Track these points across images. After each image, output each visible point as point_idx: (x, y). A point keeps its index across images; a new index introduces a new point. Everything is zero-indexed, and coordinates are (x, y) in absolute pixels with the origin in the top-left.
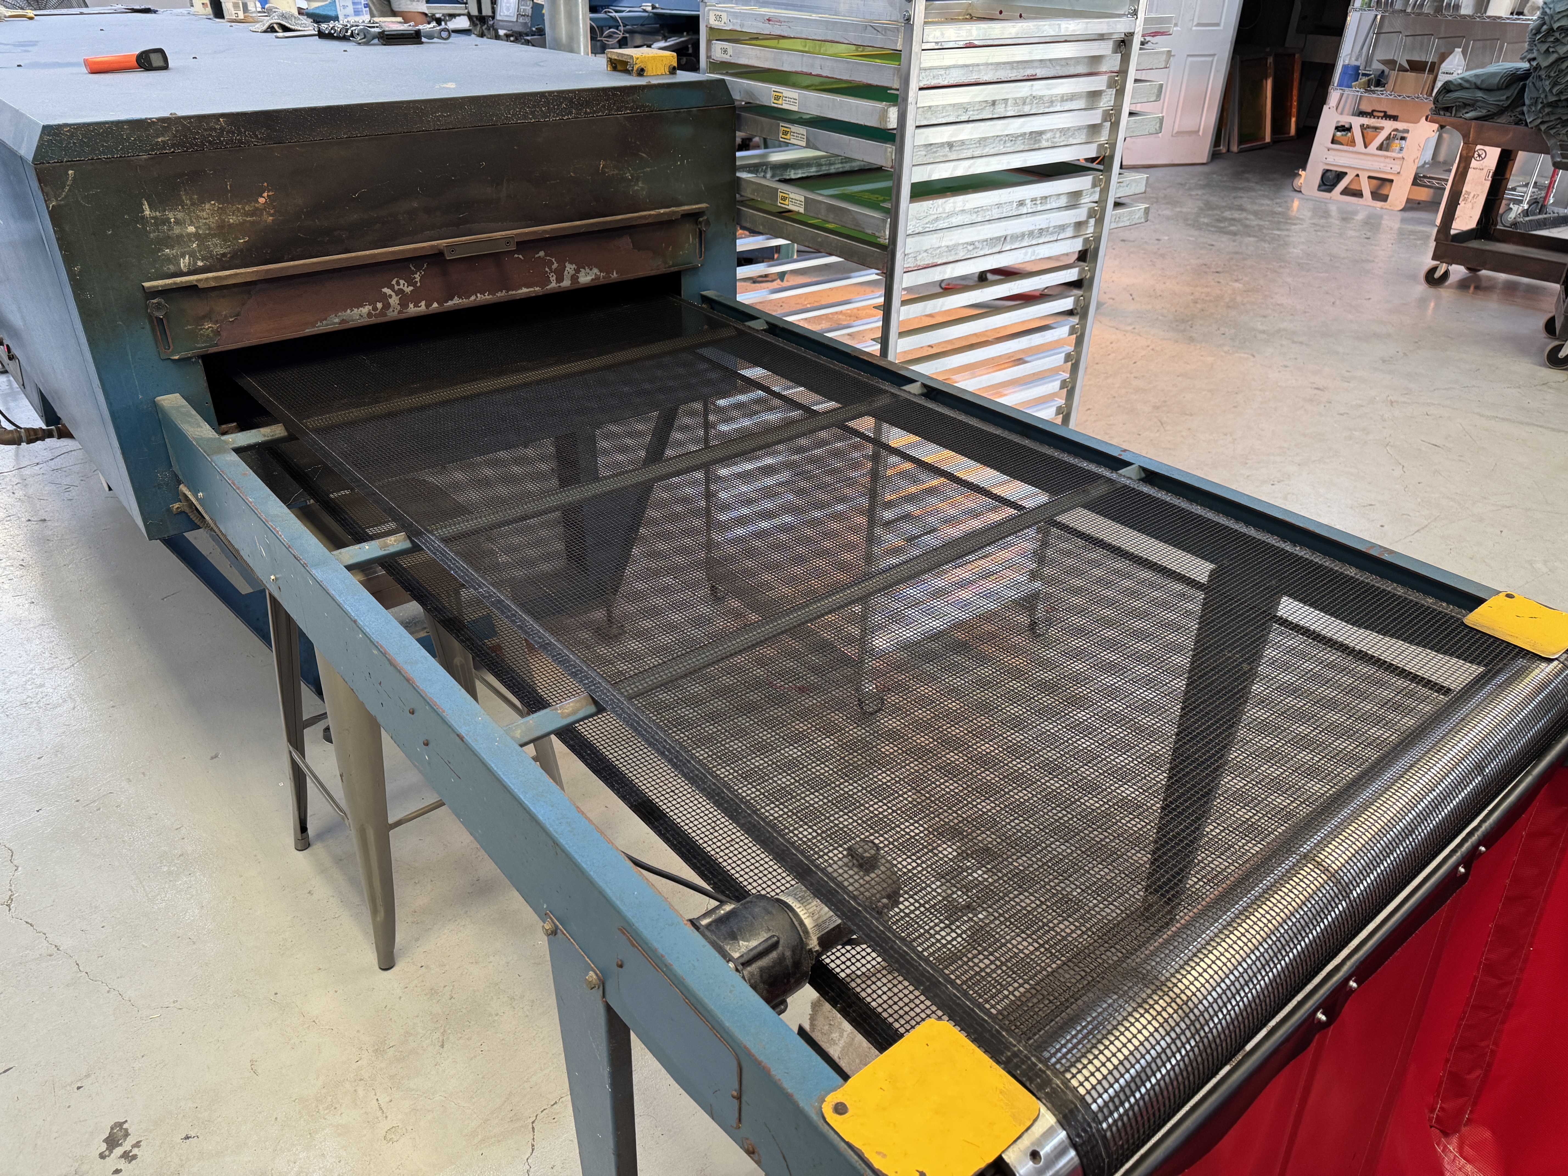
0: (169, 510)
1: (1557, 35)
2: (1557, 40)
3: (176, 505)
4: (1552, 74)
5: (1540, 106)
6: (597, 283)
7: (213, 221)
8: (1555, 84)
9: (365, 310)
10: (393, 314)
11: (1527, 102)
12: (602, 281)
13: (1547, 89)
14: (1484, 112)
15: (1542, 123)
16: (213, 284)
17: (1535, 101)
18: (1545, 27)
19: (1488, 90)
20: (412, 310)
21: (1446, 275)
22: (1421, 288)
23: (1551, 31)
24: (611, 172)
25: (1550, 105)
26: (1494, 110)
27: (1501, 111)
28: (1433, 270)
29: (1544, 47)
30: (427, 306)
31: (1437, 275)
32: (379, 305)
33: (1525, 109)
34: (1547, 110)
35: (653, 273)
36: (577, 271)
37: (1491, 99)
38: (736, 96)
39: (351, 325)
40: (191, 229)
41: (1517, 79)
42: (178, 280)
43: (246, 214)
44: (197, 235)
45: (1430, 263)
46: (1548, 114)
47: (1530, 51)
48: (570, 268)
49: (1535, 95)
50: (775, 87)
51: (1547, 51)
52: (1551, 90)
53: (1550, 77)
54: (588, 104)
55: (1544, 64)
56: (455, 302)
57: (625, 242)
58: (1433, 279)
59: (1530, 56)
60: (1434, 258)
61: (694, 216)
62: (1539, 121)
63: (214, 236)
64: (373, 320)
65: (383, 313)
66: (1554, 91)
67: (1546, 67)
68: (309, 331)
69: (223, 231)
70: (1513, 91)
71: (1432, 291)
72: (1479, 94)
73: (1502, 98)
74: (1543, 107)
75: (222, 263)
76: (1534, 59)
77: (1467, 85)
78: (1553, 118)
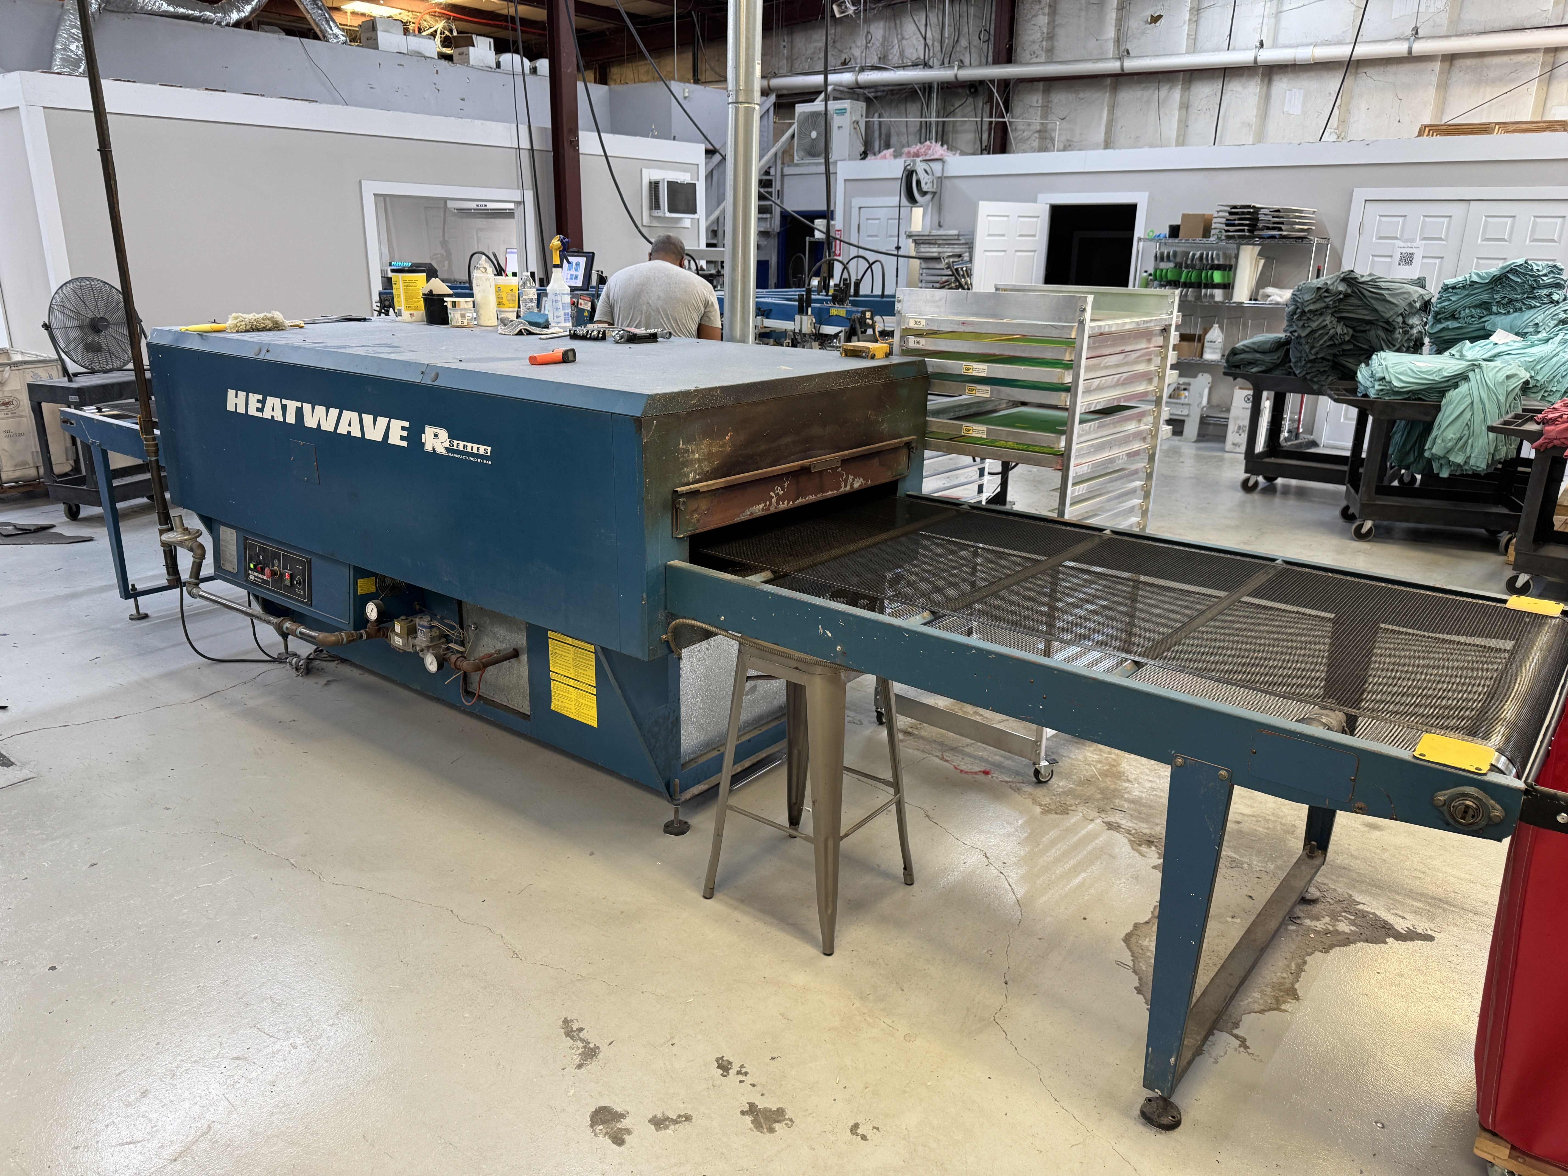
0: (660, 639)
1: (1308, 315)
2: (1309, 319)
3: (664, 636)
4: (1310, 341)
5: (1303, 362)
6: (862, 488)
7: (706, 451)
8: (1312, 347)
9: (761, 506)
10: (773, 510)
11: (1293, 360)
12: (864, 487)
13: (1308, 351)
14: (1263, 368)
15: (1307, 373)
16: (706, 489)
17: (1299, 359)
18: (1299, 310)
19: (1263, 353)
20: (783, 506)
21: (1256, 483)
22: (1240, 495)
23: (1303, 313)
24: (873, 418)
25: (1311, 361)
26: (1271, 366)
27: (1276, 366)
28: (1246, 481)
29: (1301, 323)
30: (788, 503)
31: (1251, 483)
32: (768, 503)
33: (1292, 364)
34: (1309, 365)
35: (888, 480)
36: (854, 480)
37: (1267, 358)
38: (930, 370)
39: (755, 516)
40: (697, 456)
41: (1281, 345)
42: (688, 487)
43: (720, 447)
44: (698, 459)
45: (1244, 476)
46: (1310, 368)
47: (1290, 326)
48: (851, 477)
49: (1298, 355)
50: (965, 363)
51: (1303, 326)
52: (1310, 352)
53: (1308, 343)
54: (866, 376)
55: (1303, 334)
56: (800, 501)
57: (876, 461)
58: (1247, 487)
59: (1292, 329)
60: (1246, 472)
61: (908, 444)
62: (1305, 372)
63: (705, 460)
64: (765, 513)
65: (768, 509)
66: (1313, 352)
67: (1305, 337)
68: (737, 520)
69: (709, 456)
70: (1281, 353)
71: (1248, 497)
72: (1258, 356)
73: (1275, 357)
74: (1306, 363)
75: (707, 477)
76: (1295, 331)
77: (1247, 350)
78: (1314, 370)
